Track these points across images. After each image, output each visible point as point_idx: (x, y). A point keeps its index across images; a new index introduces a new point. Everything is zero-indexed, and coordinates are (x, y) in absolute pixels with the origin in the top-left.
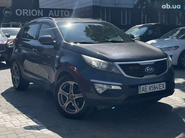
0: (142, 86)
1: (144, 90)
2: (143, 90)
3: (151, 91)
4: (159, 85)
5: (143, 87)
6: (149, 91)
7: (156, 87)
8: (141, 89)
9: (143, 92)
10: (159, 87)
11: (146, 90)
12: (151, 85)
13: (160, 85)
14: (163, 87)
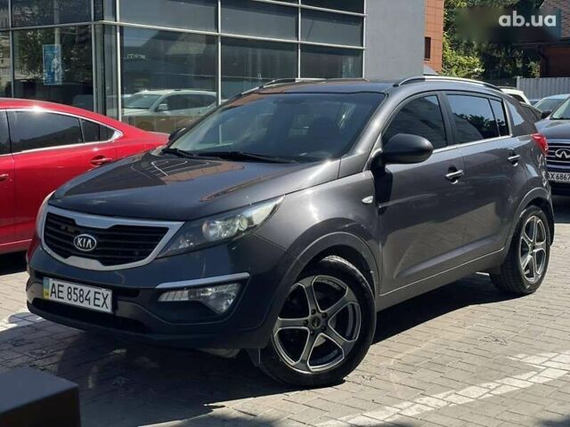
0: (51, 281)
1: (55, 293)
2: (52, 292)
3: (72, 302)
4: (96, 293)
5: (54, 285)
6: (66, 301)
7: (84, 296)
8: (48, 288)
9: (53, 298)
10: (95, 298)
11: (61, 295)
12: (73, 286)
13: (97, 296)
14: (105, 302)
